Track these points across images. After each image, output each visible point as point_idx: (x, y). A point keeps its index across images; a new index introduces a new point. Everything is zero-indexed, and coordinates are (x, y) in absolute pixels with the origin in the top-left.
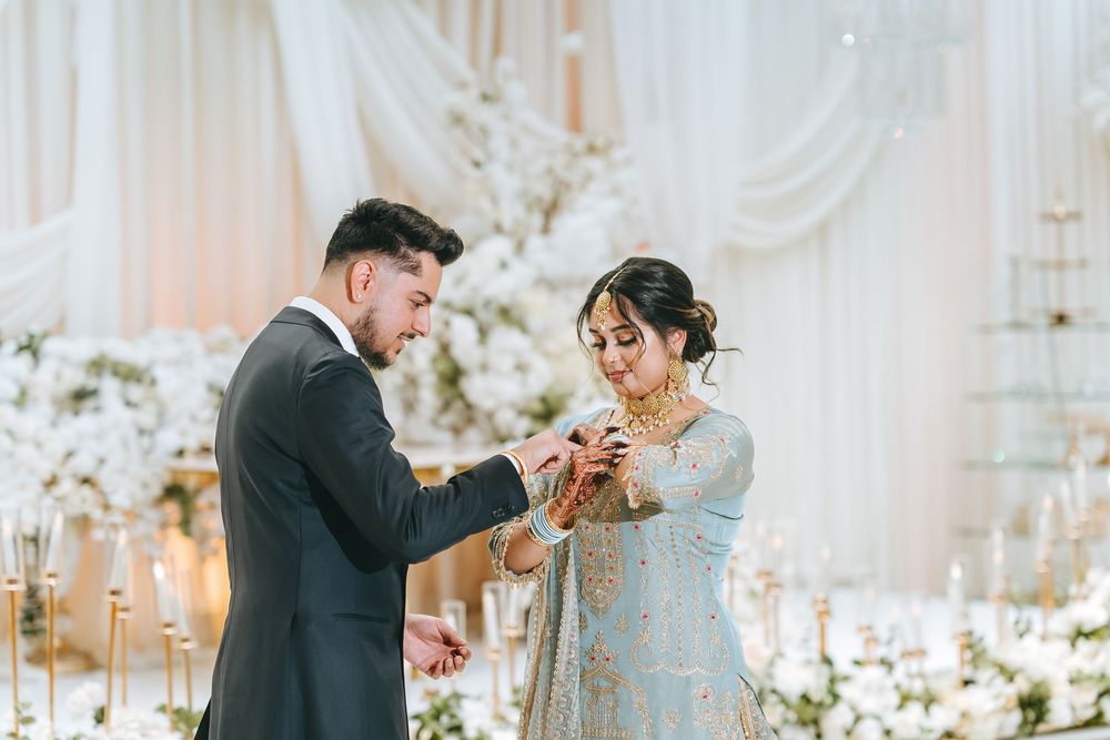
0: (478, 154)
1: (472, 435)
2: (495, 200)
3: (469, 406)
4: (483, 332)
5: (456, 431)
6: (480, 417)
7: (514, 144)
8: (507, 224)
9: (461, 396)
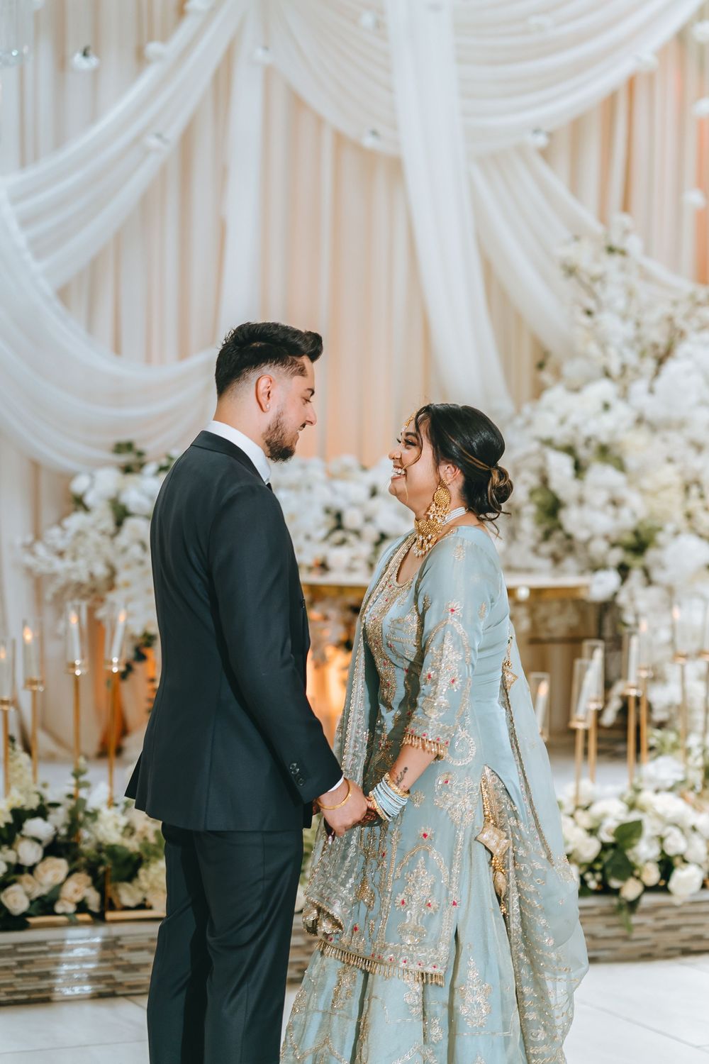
0: (591, 304)
1: (570, 563)
2: (603, 345)
3: (569, 537)
4: (579, 468)
5: (556, 559)
6: (578, 547)
7: (630, 294)
8: (615, 368)
9: (560, 527)
